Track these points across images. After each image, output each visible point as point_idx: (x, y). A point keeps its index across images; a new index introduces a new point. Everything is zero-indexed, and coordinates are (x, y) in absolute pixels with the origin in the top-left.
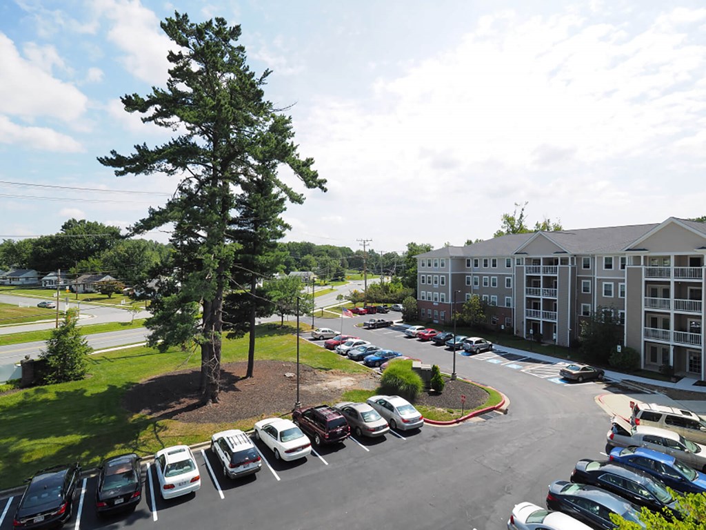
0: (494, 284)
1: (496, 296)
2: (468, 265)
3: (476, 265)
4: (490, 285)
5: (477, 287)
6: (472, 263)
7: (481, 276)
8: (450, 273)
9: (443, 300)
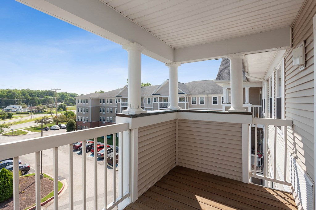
0: (111, 112)
1: (112, 118)
2: (101, 102)
3: (104, 102)
4: (109, 112)
5: (104, 113)
6: (102, 101)
7: (106, 107)
8: (90, 106)
9: (87, 121)
